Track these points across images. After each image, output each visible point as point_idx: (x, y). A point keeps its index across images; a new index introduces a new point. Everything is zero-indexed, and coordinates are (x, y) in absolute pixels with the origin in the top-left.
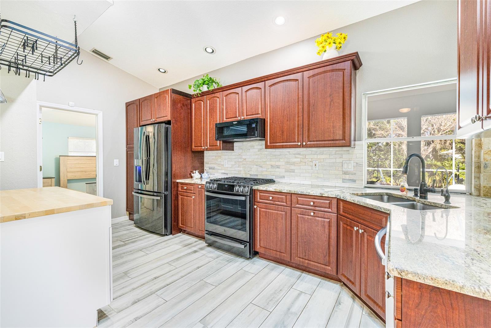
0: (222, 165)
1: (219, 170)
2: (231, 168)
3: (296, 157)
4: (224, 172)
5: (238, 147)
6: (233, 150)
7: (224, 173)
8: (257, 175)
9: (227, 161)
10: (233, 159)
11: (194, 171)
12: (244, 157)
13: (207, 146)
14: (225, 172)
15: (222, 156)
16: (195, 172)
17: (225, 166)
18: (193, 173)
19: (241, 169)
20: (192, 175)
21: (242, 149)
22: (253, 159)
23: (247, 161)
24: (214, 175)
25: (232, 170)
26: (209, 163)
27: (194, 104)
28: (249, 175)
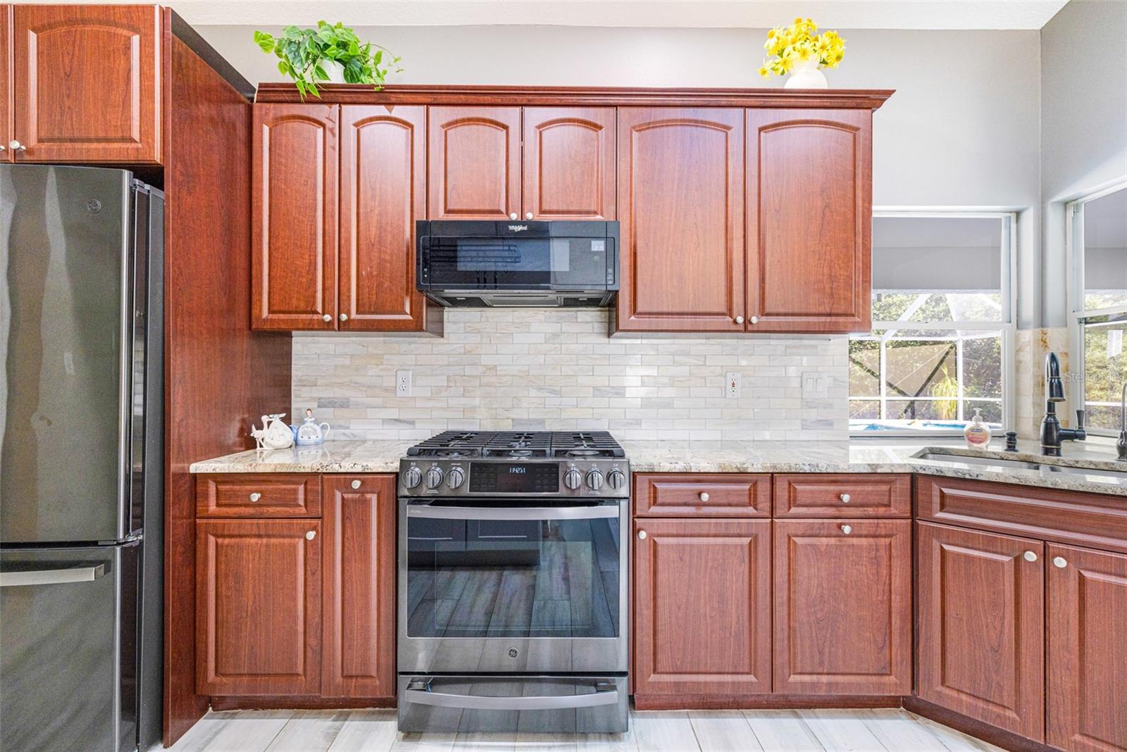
0: (386, 390)
1: (369, 410)
2: (429, 399)
3: (675, 363)
4: (397, 417)
5: (462, 325)
6: (441, 335)
7: (396, 420)
8: (542, 422)
9: (411, 372)
10: (441, 366)
11: (265, 419)
12: (486, 360)
13: (348, 313)
14: (402, 417)
15: (386, 357)
16: (269, 423)
17: (399, 393)
18: (260, 427)
19: (477, 402)
20: (256, 433)
21: (479, 332)
22: (526, 368)
23: (498, 373)
24: (347, 431)
25: (432, 409)
26: (320, 382)
27: (266, 129)
28: (510, 421)
